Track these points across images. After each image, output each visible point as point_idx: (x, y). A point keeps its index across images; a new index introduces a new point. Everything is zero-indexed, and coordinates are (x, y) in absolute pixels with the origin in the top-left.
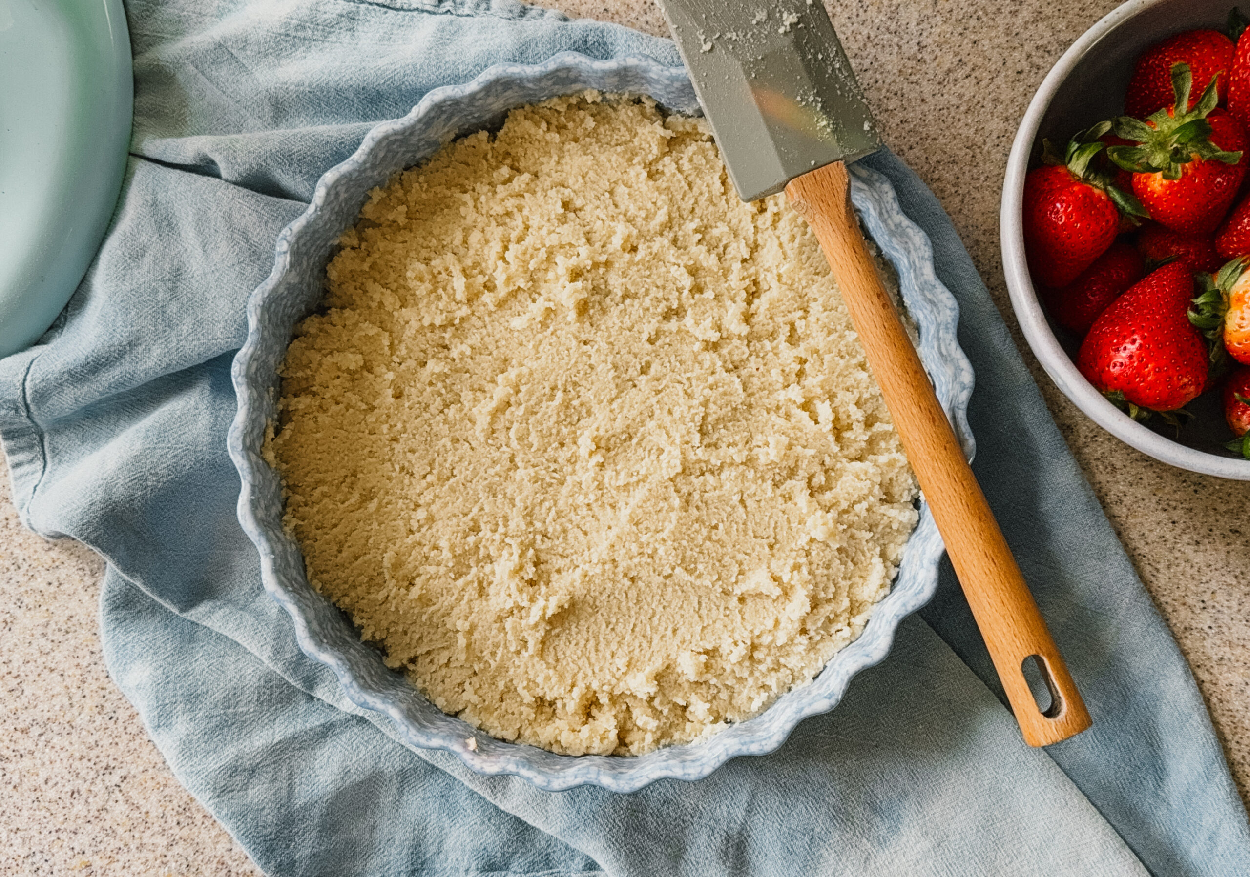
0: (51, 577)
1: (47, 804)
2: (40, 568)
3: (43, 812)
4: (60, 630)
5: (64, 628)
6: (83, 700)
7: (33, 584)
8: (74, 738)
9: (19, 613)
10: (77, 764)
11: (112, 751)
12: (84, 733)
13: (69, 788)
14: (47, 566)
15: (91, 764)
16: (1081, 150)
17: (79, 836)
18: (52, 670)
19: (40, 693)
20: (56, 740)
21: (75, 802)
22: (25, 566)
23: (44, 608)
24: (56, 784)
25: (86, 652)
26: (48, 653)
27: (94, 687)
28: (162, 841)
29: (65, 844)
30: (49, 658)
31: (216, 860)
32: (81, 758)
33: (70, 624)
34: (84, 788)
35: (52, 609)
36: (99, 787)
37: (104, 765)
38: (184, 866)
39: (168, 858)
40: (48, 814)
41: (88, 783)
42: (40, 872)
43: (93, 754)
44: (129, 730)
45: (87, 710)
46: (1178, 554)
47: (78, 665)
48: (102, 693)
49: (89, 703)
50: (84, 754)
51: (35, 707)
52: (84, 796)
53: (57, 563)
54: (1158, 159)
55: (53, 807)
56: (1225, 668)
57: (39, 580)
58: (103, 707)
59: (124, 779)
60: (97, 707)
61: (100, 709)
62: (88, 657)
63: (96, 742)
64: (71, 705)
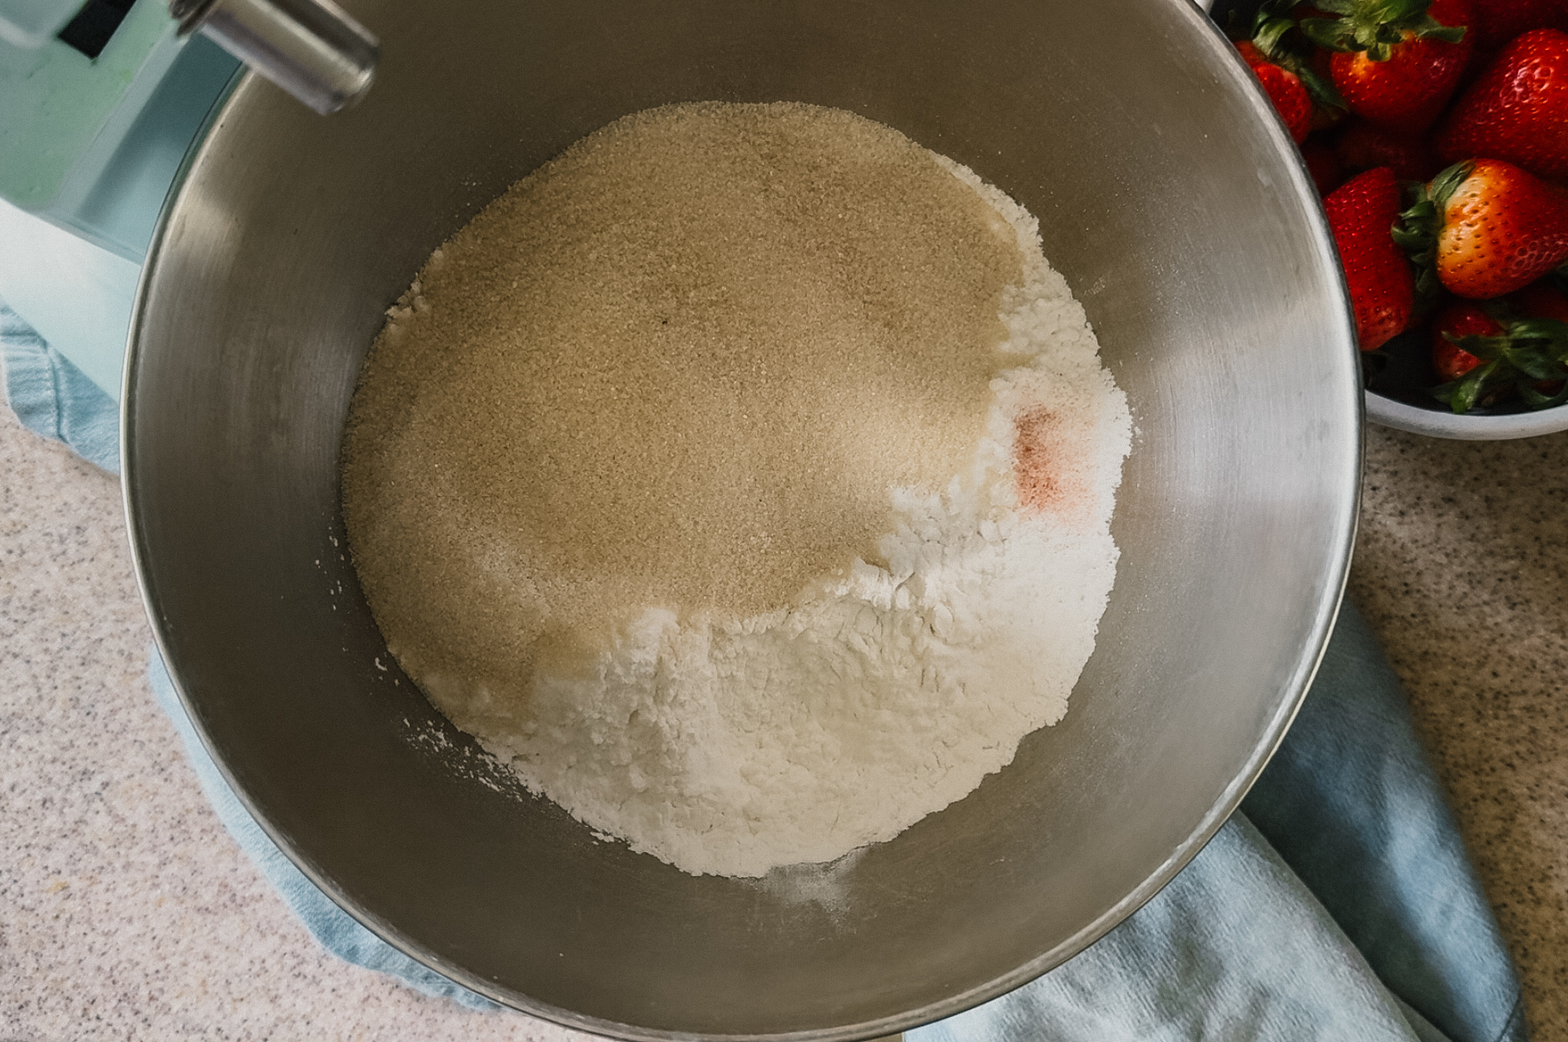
1: (14, 815)
3: (10, 825)
4: (24, 608)
5: (29, 605)
6: (54, 693)
8: (45, 737)
10: (48, 768)
11: (91, 752)
12: (56, 731)
13: (39, 796)
14: (6, 530)
15: (65, 768)
16: (1271, 22)
17: (53, 853)
18: (15, 656)
21: (47, 813)
24: (24, 791)
25: (55, 634)
26: (11, 635)
27: (67, 676)
28: (153, 860)
29: (37, 862)
30: (13, 640)
31: (217, 883)
32: (54, 761)
33: (36, 600)
34: (57, 796)
35: (14, 582)
36: (75, 795)
37: (80, 768)
38: (179, 889)
39: (160, 879)
40: (16, 826)
41: (63, 790)
42: (8, 894)
43: (67, 756)
44: (111, 727)
45: (59, 703)
46: (1378, 527)
47: (46, 650)
49: (61, 695)
50: (58, 755)
52: (58, 806)
53: (19, 527)
54: (1363, 35)
55: (21, 819)
56: (1429, 665)
58: (78, 700)
59: (105, 785)
60: (71, 700)
61: (75, 702)
62: (59, 640)
63: (72, 741)
64: (40, 698)
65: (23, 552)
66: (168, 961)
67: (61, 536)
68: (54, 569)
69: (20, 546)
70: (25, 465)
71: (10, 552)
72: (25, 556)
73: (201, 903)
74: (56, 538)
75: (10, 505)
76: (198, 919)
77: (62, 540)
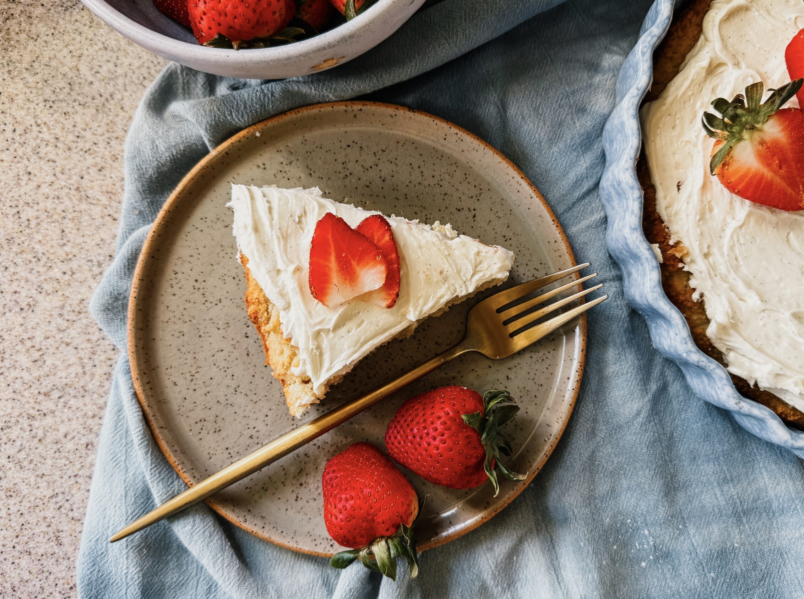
0: (65, 268)
2: (56, 260)
7: (51, 274)
9: (40, 298)
19: (58, 363)
20: (72, 402)
22: (44, 259)
23: (60, 293)
48: (109, 363)
51: (55, 374)
57: (56, 270)
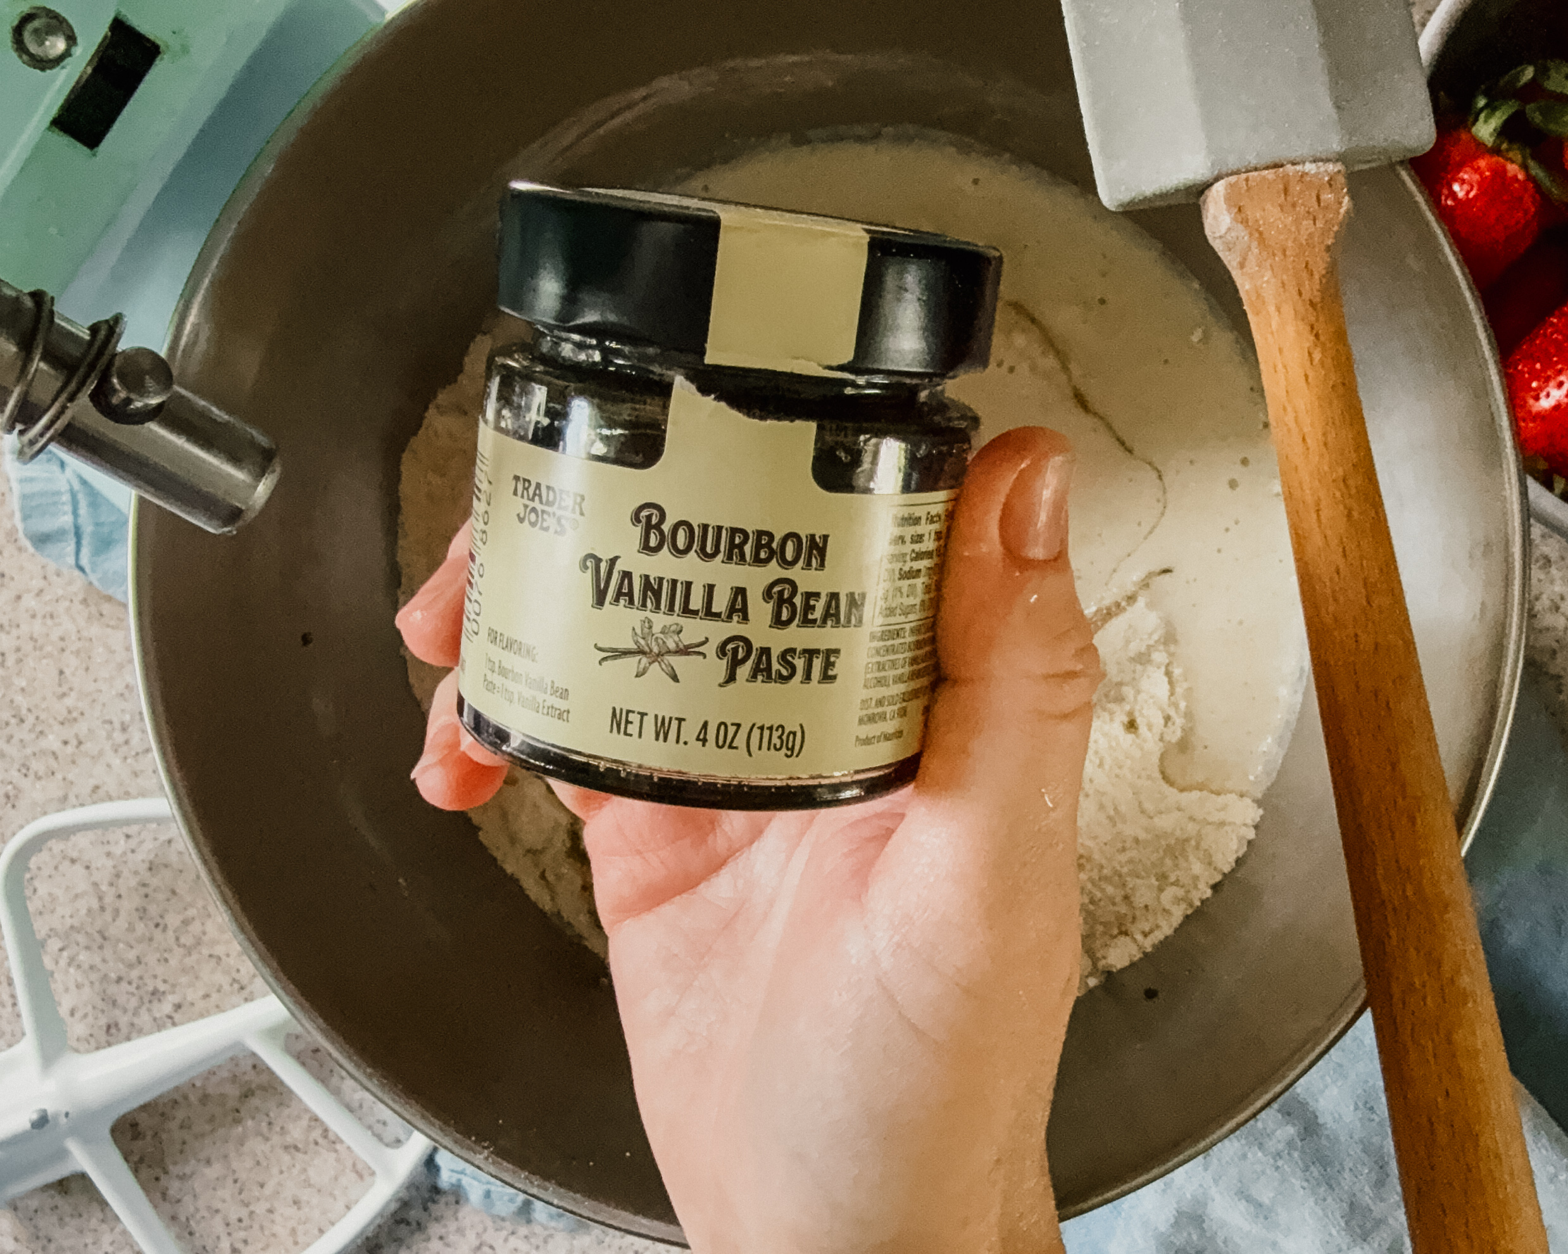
6: (118, 903)
8: (108, 952)
10: (113, 990)
11: (160, 970)
12: (121, 945)
14: (60, 719)
15: (132, 989)
16: (1491, 107)
18: (73, 861)
27: (133, 884)
32: (119, 980)
34: (124, 1020)
35: (70, 777)
37: (151, 989)
41: (130, 1013)
43: (134, 974)
44: (183, 942)
45: (124, 916)
49: (126, 906)
50: (123, 975)
53: (75, 714)
58: (145, 910)
59: (178, 1007)
60: (137, 910)
61: (142, 912)
62: (122, 842)
63: (138, 957)
64: (102, 909)
65: (80, 743)
66: (252, 1208)
67: (122, 723)
68: (116, 762)
69: (77, 736)
70: (79, 645)
71: (66, 743)
72: (83, 748)
73: (289, 1140)
74: (117, 725)
75: (65, 689)
76: (286, 1158)
77: (124, 729)
